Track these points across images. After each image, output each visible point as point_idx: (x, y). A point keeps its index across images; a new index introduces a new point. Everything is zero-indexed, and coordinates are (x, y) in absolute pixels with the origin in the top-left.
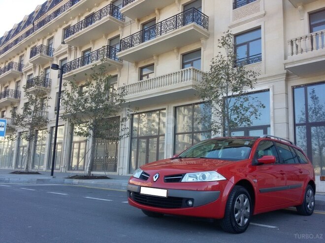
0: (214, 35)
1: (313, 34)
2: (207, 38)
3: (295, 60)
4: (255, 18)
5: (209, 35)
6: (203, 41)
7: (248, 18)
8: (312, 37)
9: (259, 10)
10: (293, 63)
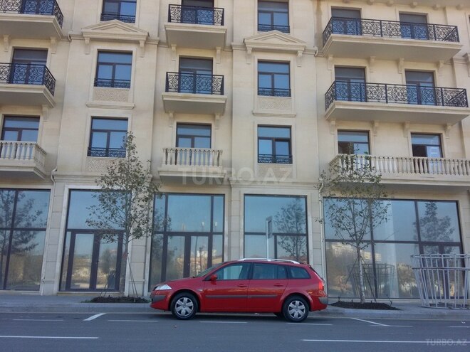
0: (62, 107)
1: (179, 149)
2: (51, 107)
3: (170, 170)
4: (122, 108)
5: (54, 103)
6: (45, 109)
7: (112, 103)
8: (176, 150)
9: (126, 100)
10: (168, 172)
